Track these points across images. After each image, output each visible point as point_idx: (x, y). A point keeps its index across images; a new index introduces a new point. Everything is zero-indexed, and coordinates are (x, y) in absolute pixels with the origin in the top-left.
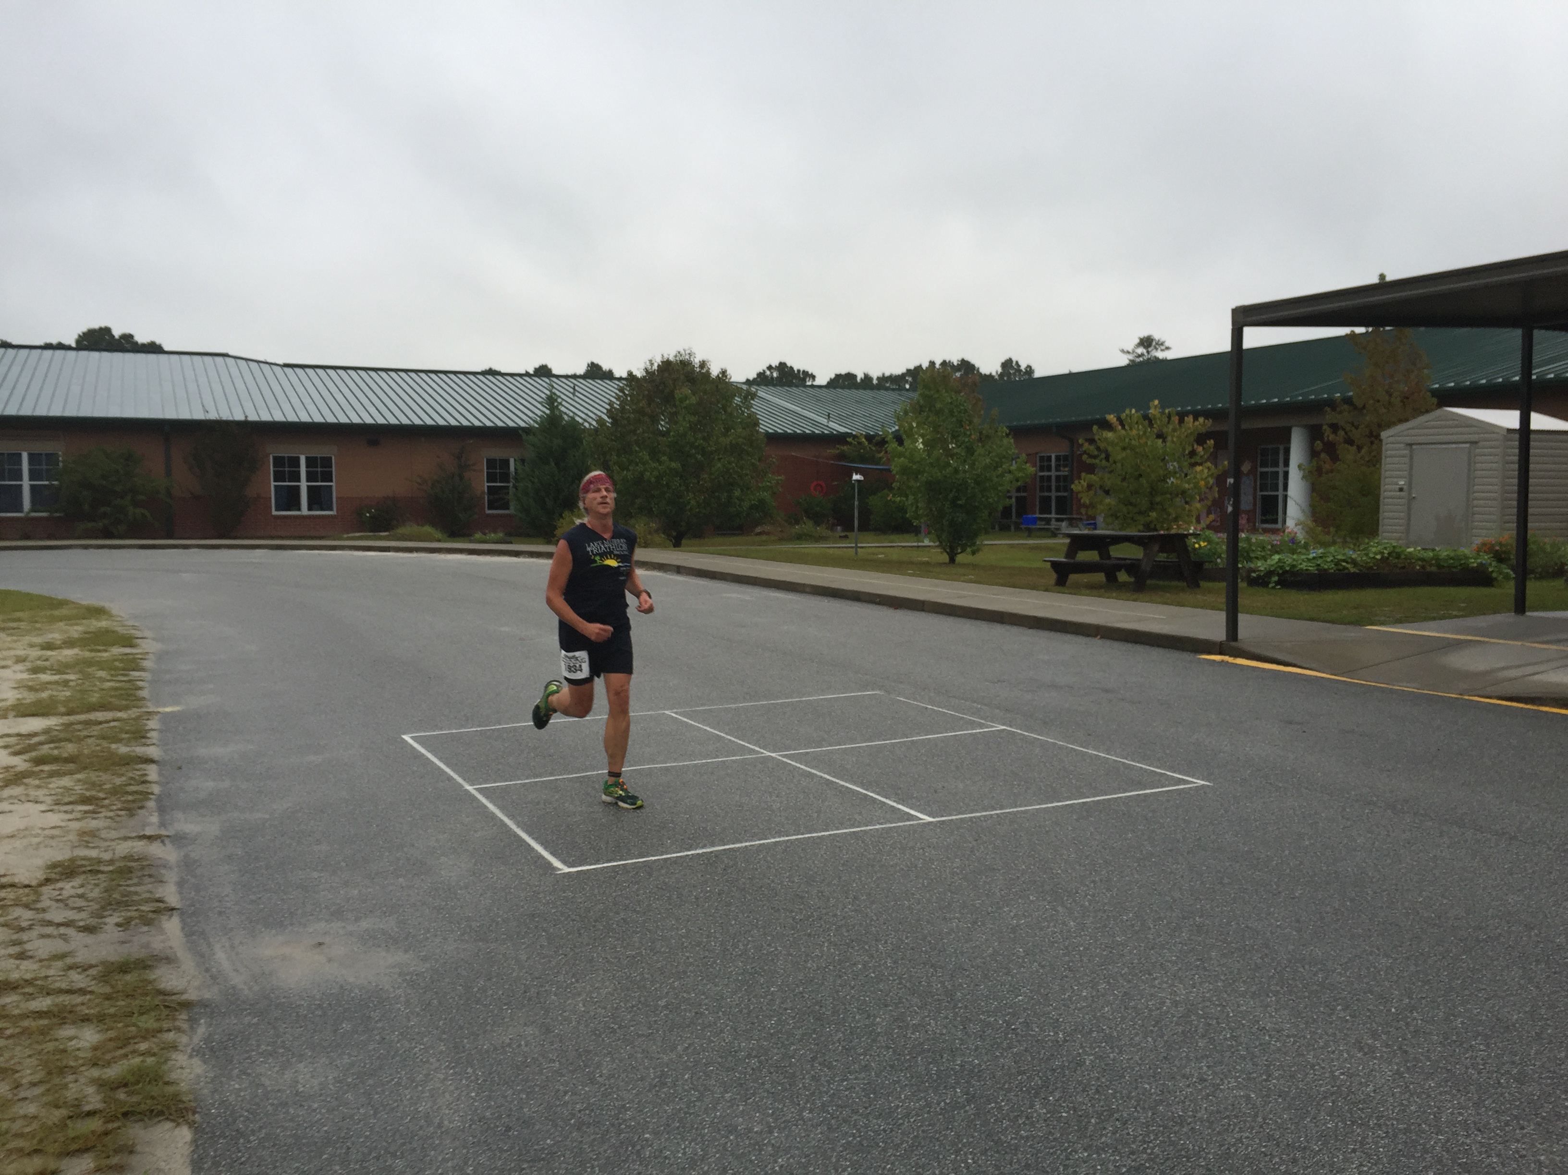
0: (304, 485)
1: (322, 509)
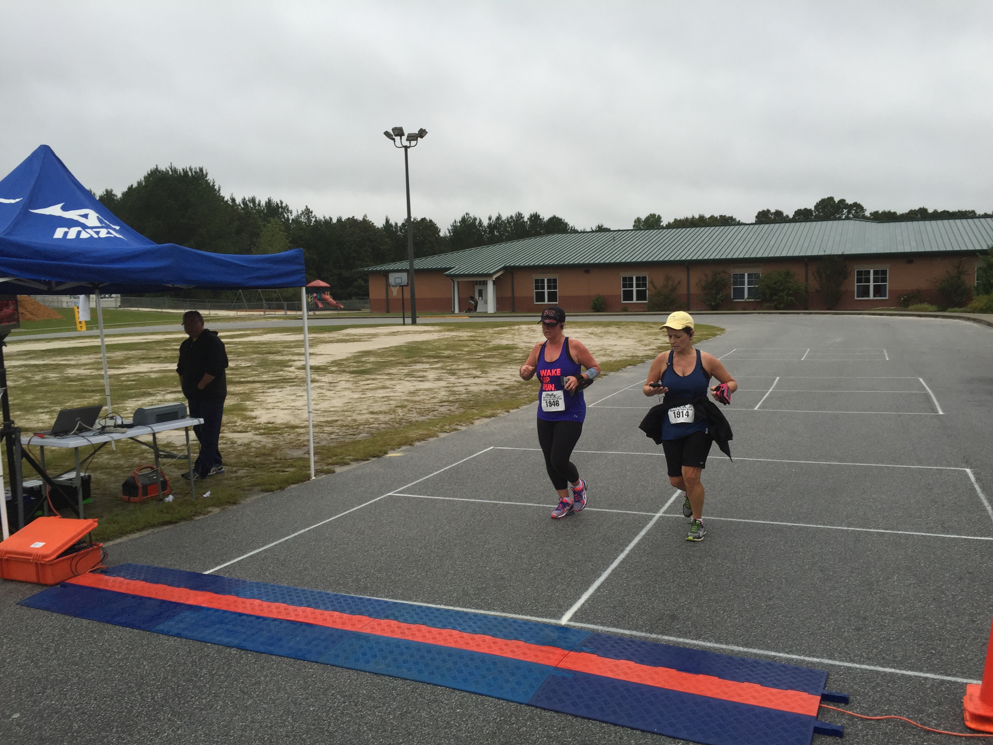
0: (872, 284)
1: (880, 297)
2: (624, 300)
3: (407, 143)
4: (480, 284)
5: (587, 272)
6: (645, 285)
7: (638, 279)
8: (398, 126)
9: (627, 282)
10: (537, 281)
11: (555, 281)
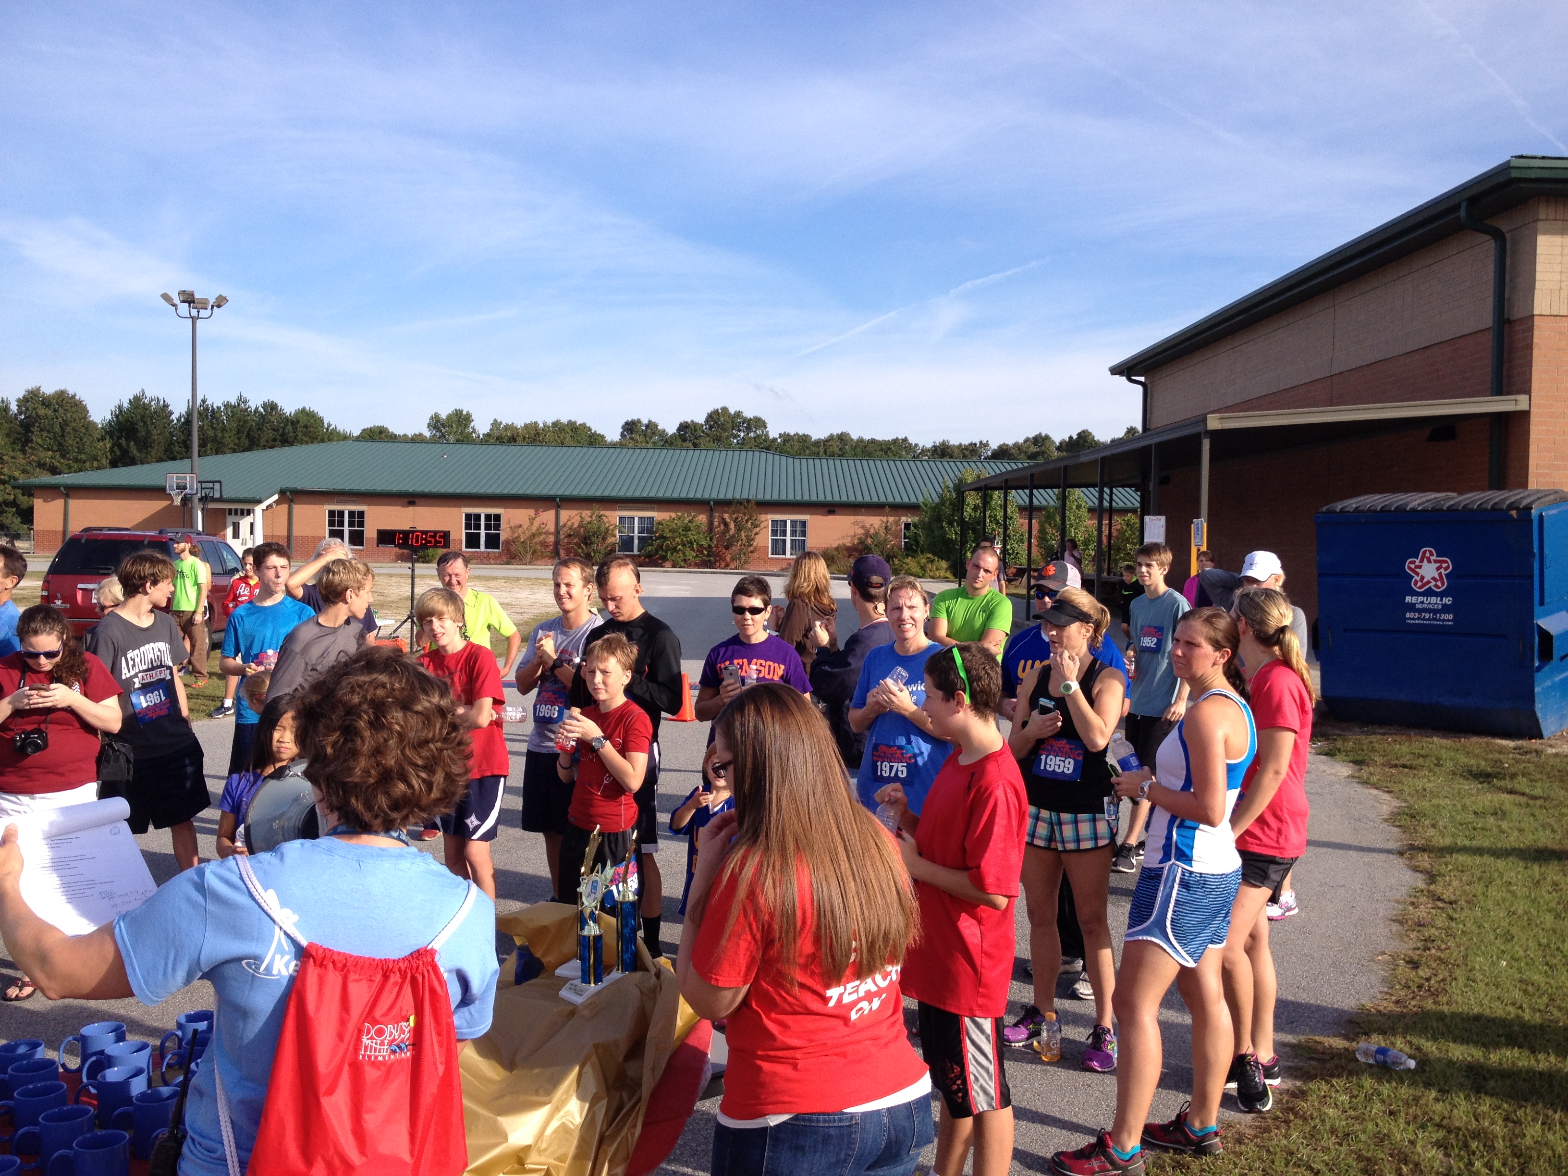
0: (789, 538)
2: (467, 547)
3: (195, 313)
4: (236, 514)
5: (412, 503)
6: (497, 527)
7: (488, 517)
8: (188, 289)
9: (472, 521)
10: (332, 513)
11: (361, 514)
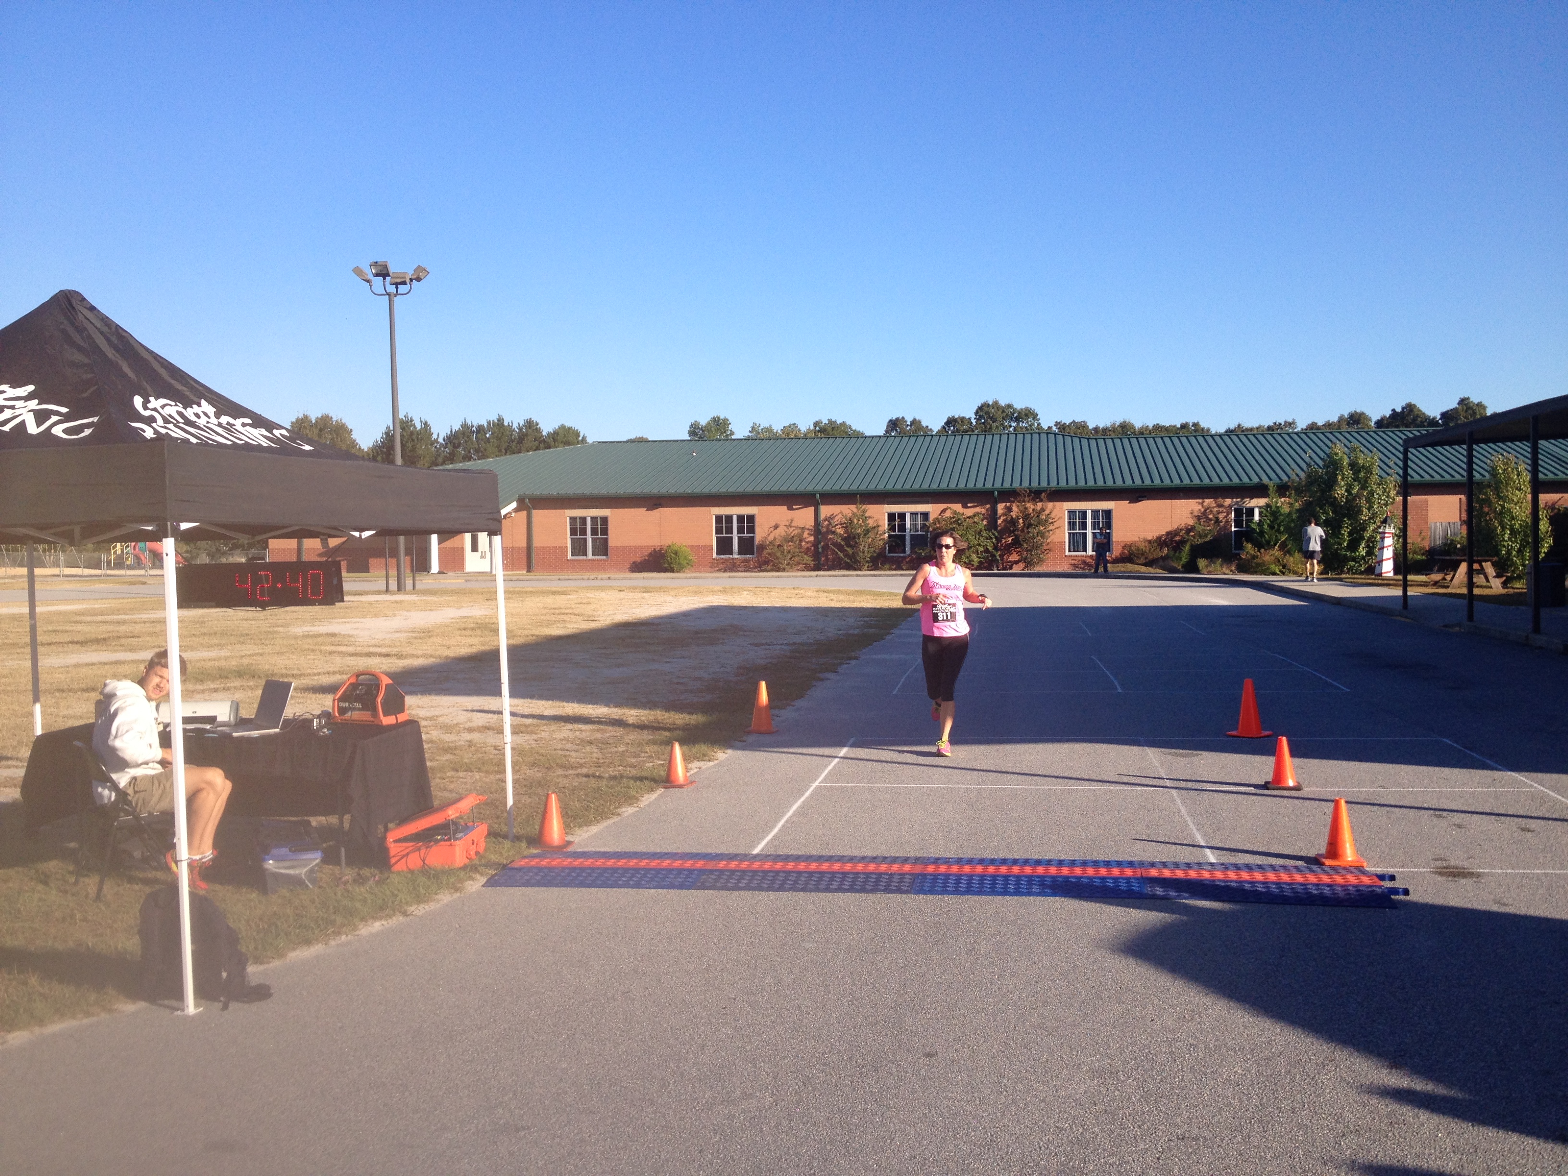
2: (718, 554)
3: (392, 289)
5: (656, 506)
6: (752, 530)
7: (741, 519)
8: (381, 260)
9: (723, 523)
10: (573, 520)
11: (605, 520)
